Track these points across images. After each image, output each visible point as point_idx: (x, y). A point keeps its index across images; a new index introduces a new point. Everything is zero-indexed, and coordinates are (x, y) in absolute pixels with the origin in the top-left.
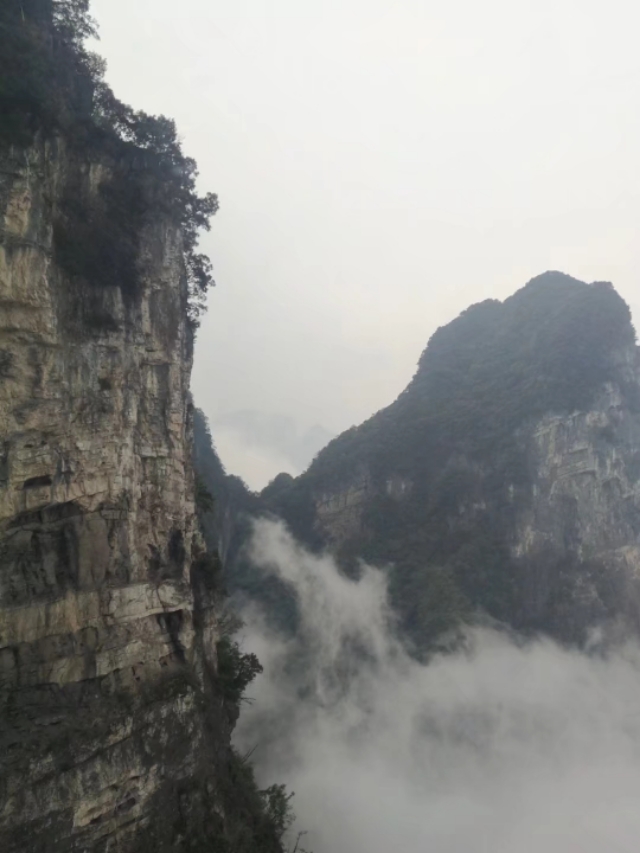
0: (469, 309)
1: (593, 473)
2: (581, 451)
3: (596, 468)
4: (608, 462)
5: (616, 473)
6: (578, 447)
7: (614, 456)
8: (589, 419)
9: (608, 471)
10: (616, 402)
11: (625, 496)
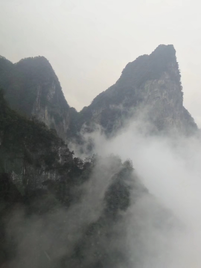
0: (138, 57)
1: (159, 97)
2: (157, 91)
3: (160, 96)
4: (163, 94)
5: (165, 97)
6: (155, 90)
7: (165, 92)
8: (159, 82)
9: (163, 96)
10: (167, 77)
11: (168, 104)
